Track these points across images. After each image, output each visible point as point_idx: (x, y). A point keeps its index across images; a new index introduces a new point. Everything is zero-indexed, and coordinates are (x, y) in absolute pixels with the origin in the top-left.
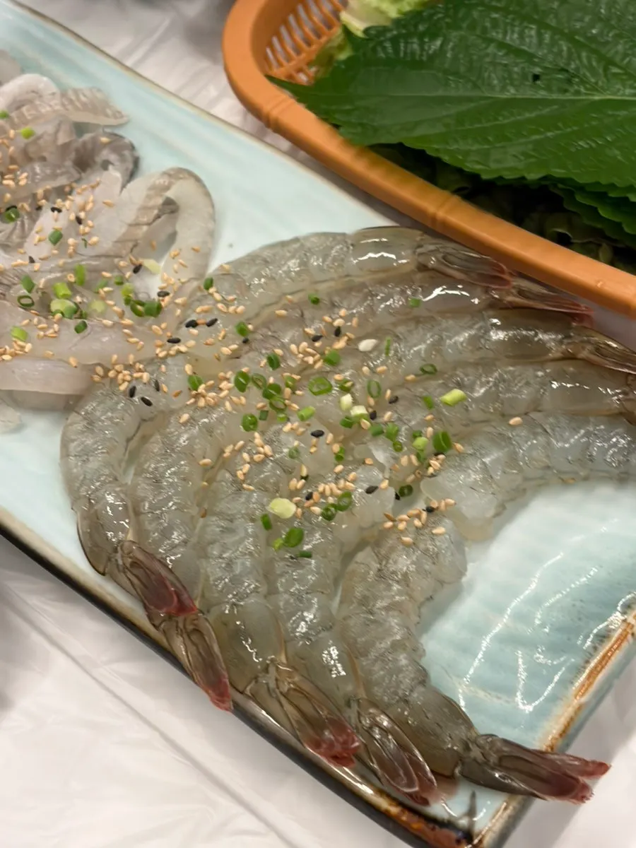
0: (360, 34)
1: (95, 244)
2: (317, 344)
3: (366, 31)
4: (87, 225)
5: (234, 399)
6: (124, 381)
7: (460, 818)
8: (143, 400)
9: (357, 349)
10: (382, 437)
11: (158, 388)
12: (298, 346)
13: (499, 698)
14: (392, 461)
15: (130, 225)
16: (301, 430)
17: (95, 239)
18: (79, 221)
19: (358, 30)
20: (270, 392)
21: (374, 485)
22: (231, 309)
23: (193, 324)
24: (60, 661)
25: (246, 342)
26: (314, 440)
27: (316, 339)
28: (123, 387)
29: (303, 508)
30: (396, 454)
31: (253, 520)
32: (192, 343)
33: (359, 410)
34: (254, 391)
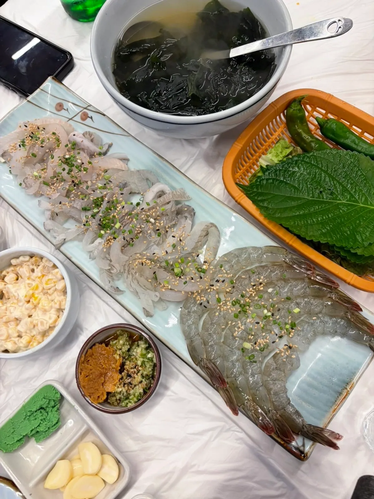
0: (265, 167)
1: (186, 250)
2: (254, 287)
3: (267, 166)
4: (183, 243)
5: (232, 309)
6: (198, 300)
7: (301, 447)
8: (204, 306)
9: (267, 291)
10: (277, 325)
11: (208, 303)
12: (249, 289)
13: (309, 406)
14: (280, 333)
15: (196, 243)
16: (253, 321)
17: (186, 248)
18: (180, 240)
19: (264, 165)
20: (243, 306)
21: (274, 341)
22: (229, 276)
23: (217, 281)
24: (181, 377)
25: (234, 287)
26: (256, 325)
27: (254, 286)
28: (198, 302)
29: (253, 346)
30: (280, 330)
31: (239, 350)
32: (218, 287)
33: (270, 314)
34: (238, 306)
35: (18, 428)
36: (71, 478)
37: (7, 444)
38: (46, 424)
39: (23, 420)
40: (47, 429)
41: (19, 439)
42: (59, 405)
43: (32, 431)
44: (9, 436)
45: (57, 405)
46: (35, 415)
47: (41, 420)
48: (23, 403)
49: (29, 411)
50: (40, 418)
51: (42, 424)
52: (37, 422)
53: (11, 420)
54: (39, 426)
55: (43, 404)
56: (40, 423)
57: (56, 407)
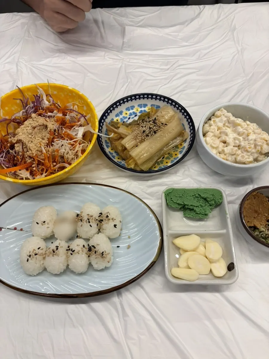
35: (185, 197)
36: (194, 250)
37: (172, 199)
38: (201, 210)
39: (191, 195)
40: (199, 213)
41: (180, 203)
42: (214, 207)
43: (191, 205)
44: (176, 197)
45: (213, 206)
46: (199, 199)
47: (200, 205)
48: (199, 187)
49: (198, 194)
50: (201, 204)
51: (199, 207)
52: (198, 204)
53: (185, 189)
54: (196, 206)
55: (209, 197)
56: (198, 206)
57: (212, 207)
